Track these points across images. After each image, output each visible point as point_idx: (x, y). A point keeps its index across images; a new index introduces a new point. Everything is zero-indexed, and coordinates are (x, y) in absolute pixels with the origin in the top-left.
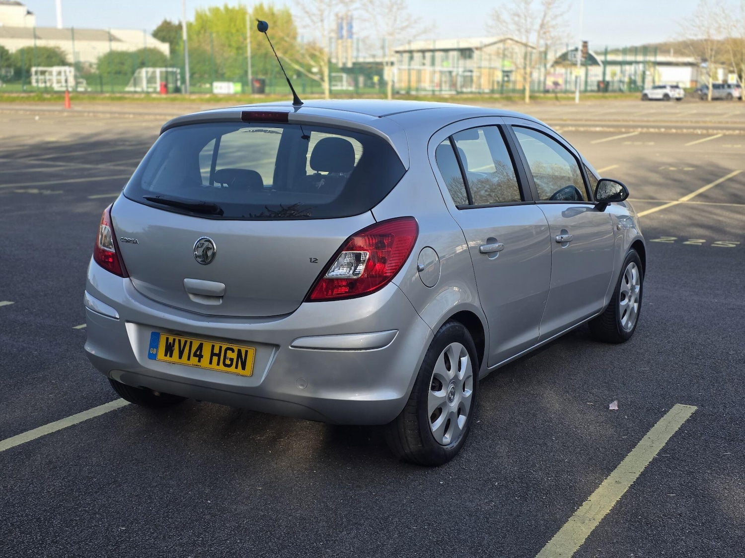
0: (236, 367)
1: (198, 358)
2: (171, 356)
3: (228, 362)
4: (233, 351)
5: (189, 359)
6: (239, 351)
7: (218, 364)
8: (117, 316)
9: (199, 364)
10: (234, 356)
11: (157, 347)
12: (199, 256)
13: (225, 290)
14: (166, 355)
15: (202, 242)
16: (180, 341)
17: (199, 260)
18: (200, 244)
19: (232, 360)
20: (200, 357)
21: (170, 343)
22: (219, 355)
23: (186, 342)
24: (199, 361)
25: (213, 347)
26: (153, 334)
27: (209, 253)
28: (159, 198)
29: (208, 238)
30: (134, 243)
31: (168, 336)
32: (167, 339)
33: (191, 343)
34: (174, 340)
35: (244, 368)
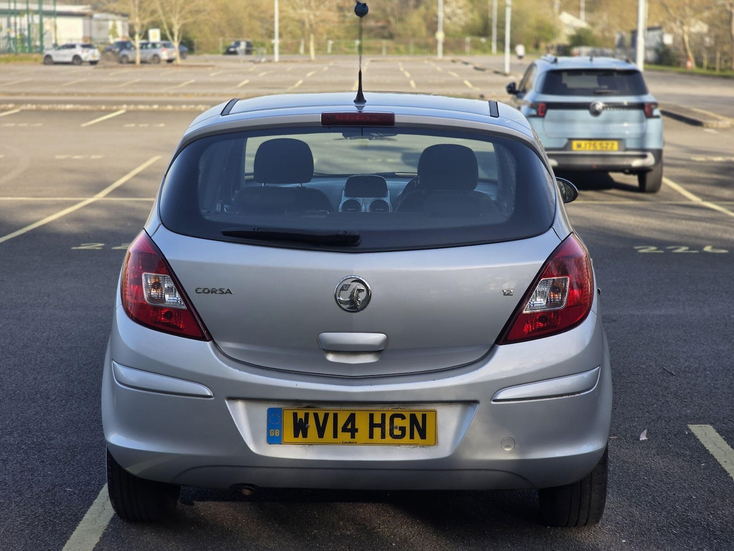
0: (412, 437)
1: (350, 434)
2: (305, 436)
3: (397, 432)
4: (403, 417)
5: (335, 436)
6: (413, 418)
7: (383, 436)
8: (209, 393)
9: (352, 440)
10: (406, 423)
11: (280, 427)
12: (345, 303)
13: (386, 342)
14: (296, 436)
15: (348, 282)
16: (316, 415)
17: (345, 307)
18: (346, 285)
19: (403, 429)
20: (353, 431)
21: (301, 419)
22: (382, 426)
23: (326, 416)
24: (353, 436)
25: (371, 417)
26: (270, 411)
27: (362, 296)
28: (259, 230)
29: (358, 277)
30: (223, 293)
31: (295, 411)
32: (295, 415)
33: (335, 416)
34: (307, 415)
35: (423, 436)
